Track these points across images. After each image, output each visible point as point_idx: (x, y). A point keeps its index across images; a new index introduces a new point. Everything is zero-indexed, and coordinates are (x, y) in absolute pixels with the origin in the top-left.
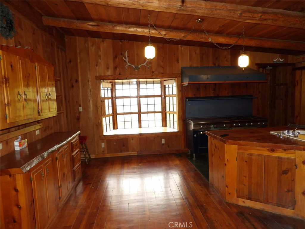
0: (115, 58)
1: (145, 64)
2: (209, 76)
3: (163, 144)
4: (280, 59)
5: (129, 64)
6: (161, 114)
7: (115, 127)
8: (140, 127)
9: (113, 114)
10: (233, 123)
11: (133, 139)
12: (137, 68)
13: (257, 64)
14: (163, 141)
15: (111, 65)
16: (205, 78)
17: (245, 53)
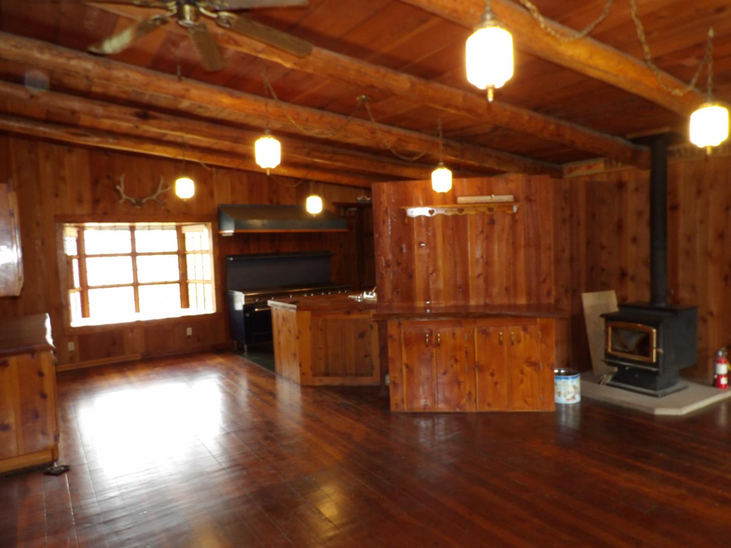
0: (95, 183)
1: (154, 197)
2: (265, 222)
3: (189, 337)
4: (366, 197)
5: (124, 196)
6: (178, 285)
7: (85, 313)
8: (137, 310)
9: (81, 289)
10: (303, 292)
11: (132, 331)
12: (139, 203)
13: (335, 204)
14: (189, 331)
15: (87, 196)
16: (257, 224)
17: (316, 192)
